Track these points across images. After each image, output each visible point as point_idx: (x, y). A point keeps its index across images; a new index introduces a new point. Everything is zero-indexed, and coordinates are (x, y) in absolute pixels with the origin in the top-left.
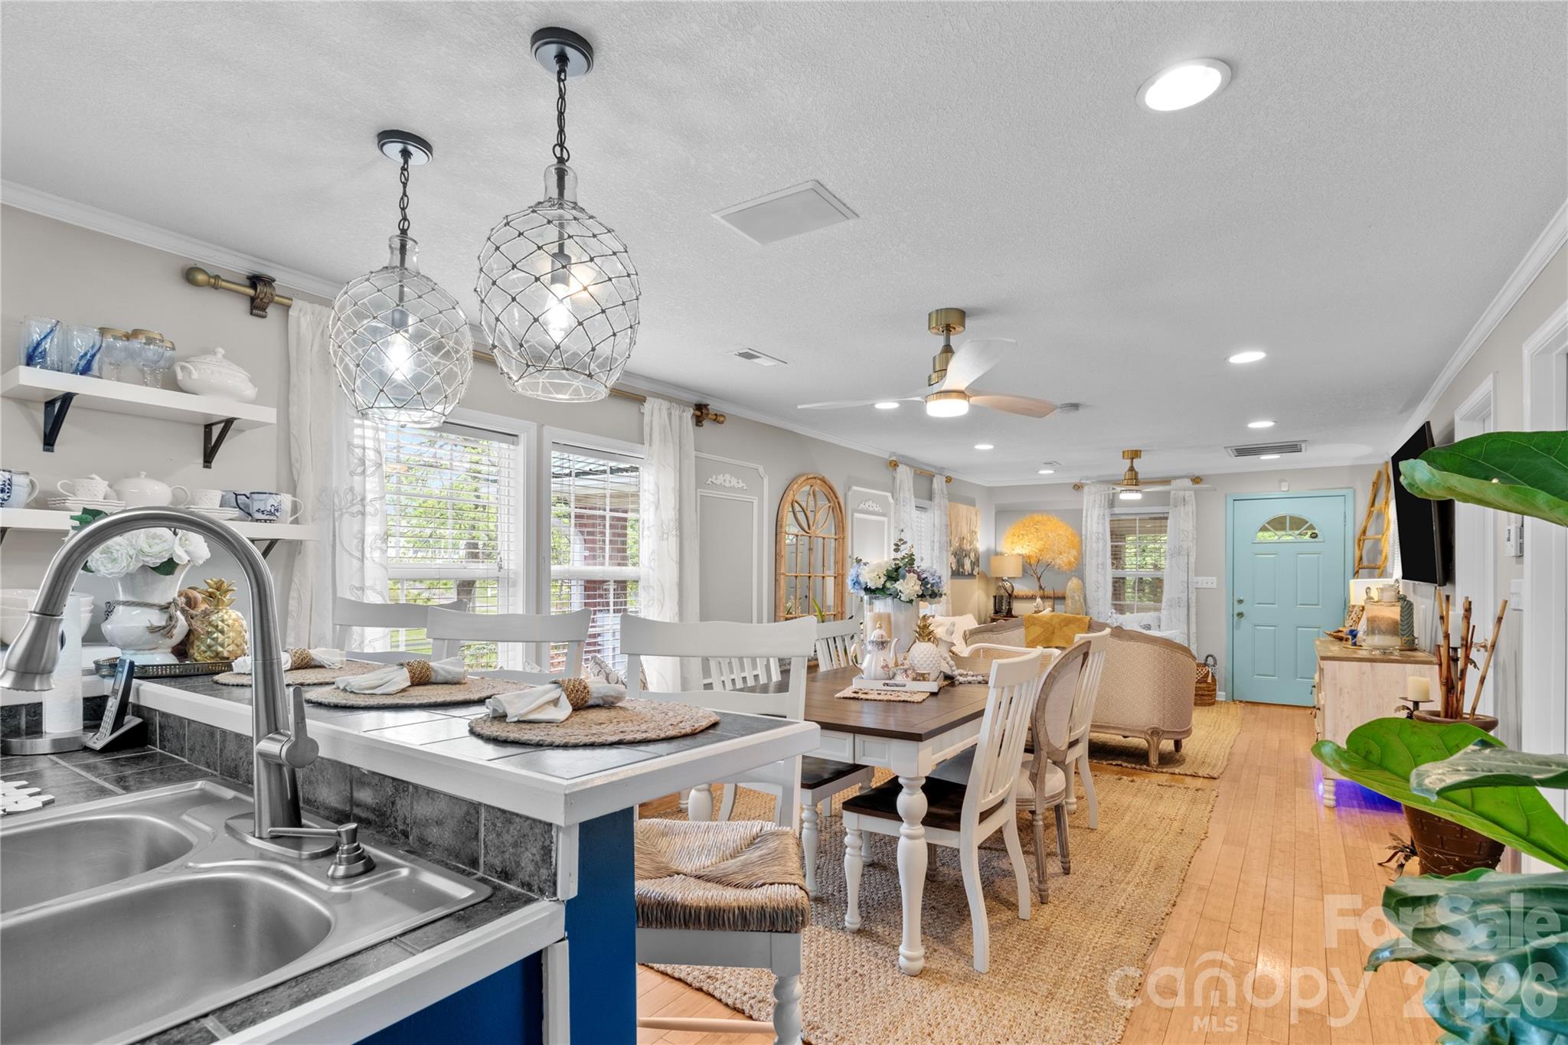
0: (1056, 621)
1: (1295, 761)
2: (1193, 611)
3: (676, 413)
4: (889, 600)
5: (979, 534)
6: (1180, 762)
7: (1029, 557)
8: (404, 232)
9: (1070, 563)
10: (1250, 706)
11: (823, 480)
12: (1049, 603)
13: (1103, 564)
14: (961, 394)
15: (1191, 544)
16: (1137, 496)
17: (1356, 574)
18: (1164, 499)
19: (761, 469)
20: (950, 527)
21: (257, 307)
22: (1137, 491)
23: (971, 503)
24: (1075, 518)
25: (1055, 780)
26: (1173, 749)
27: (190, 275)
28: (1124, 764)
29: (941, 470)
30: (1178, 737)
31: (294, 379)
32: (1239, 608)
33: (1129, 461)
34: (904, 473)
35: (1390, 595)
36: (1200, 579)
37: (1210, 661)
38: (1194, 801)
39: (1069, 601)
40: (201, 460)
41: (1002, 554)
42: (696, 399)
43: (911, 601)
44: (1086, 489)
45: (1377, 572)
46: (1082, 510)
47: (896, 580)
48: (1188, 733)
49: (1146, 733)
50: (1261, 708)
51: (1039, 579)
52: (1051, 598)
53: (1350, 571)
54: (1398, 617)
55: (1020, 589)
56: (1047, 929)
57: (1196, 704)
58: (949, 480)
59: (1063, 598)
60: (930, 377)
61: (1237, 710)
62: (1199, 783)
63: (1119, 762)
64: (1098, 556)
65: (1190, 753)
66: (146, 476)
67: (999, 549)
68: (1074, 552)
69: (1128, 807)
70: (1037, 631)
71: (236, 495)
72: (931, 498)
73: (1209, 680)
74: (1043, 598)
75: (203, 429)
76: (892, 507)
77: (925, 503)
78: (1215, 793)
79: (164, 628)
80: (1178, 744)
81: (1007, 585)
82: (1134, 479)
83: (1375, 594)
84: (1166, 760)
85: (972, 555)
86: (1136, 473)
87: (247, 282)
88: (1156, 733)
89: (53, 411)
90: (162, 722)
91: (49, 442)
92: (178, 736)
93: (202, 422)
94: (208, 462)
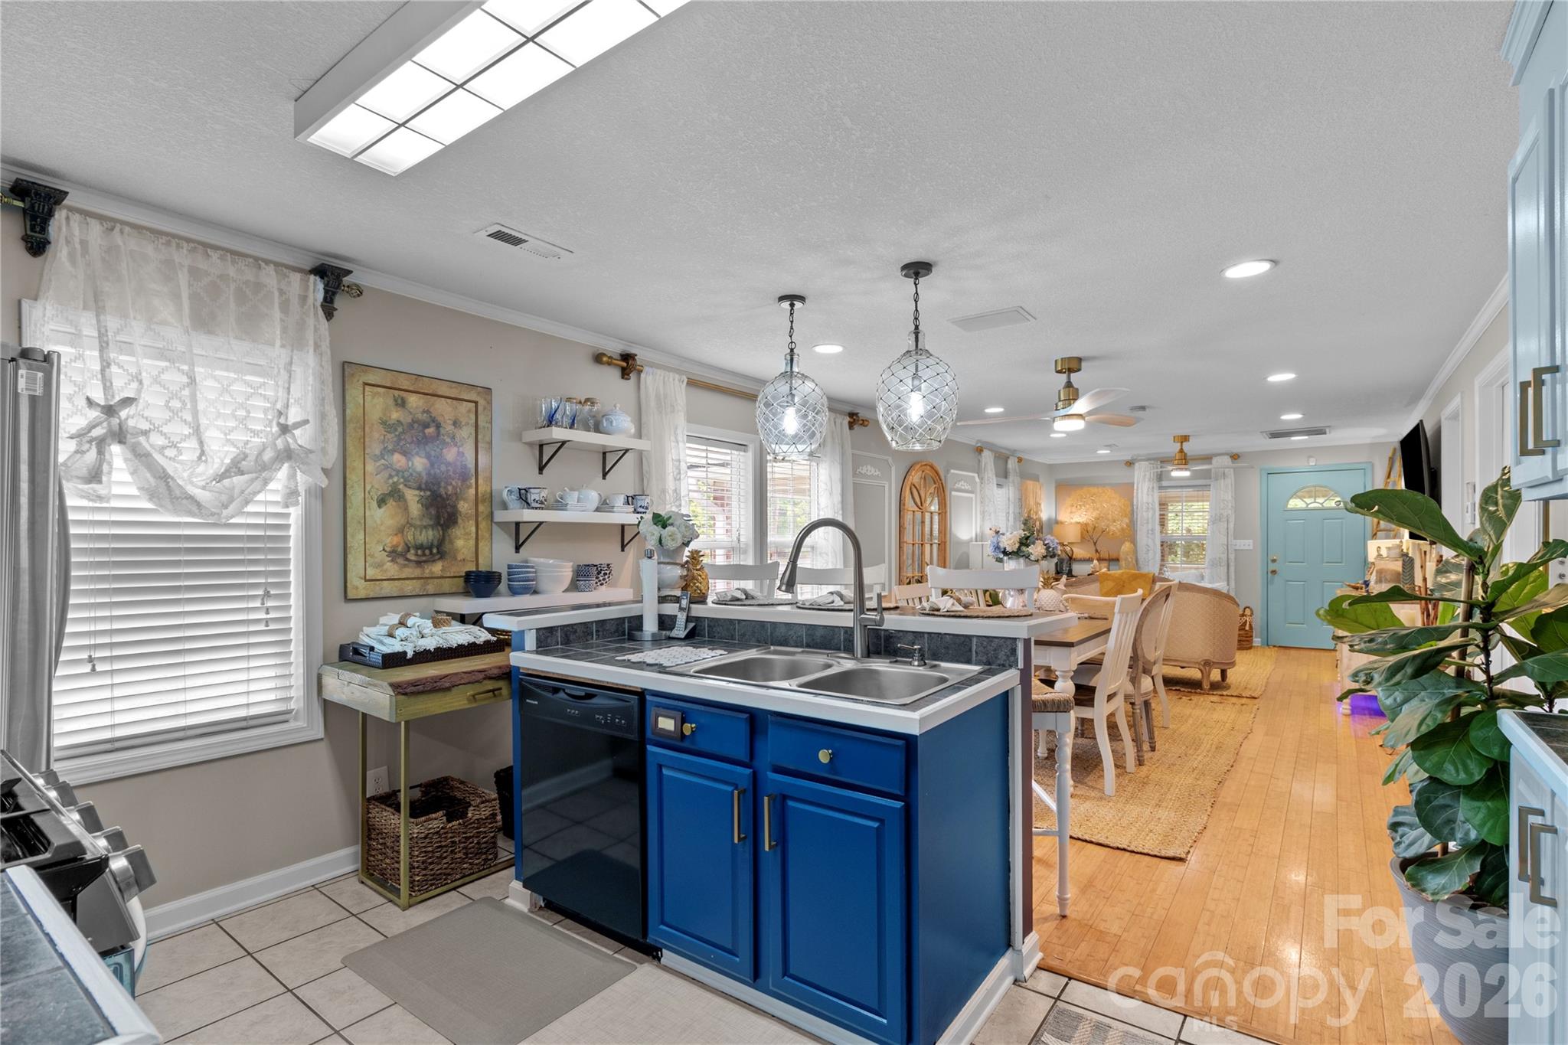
0: (1125, 576)
1: (1320, 687)
2: (1232, 569)
3: (838, 421)
4: (1022, 560)
5: (1042, 506)
6: (1228, 687)
7: (1086, 525)
8: (792, 350)
9: (1123, 529)
10: (1282, 651)
11: (932, 467)
12: (1105, 564)
13: (1152, 530)
14: (1080, 416)
15: (1230, 512)
16: (1187, 474)
17: (1374, 536)
18: (1206, 474)
19: (890, 460)
20: (1022, 500)
21: (625, 373)
22: (1186, 469)
23: (1036, 479)
24: (1127, 490)
25: (1146, 683)
26: (1220, 679)
27: (598, 358)
28: (1182, 689)
29: (1013, 452)
30: (1224, 667)
31: (644, 420)
32: (1272, 567)
33: (1179, 444)
34: (987, 457)
35: (1395, 553)
36: (1238, 541)
37: (1248, 612)
38: (1240, 712)
39: (1123, 563)
40: (602, 478)
41: (1062, 523)
42: (849, 409)
43: (1037, 561)
44: (1137, 464)
45: (1392, 533)
46: (1133, 484)
47: (1027, 546)
48: (1233, 664)
49: (1199, 664)
50: (1293, 652)
51: (1095, 544)
52: (1106, 560)
53: (1369, 533)
54: (1400, 569)
55: (1079, 552)
56: (1148, 777)
57: (1239, 649)
58: (1020, 460)
59: (1117, 560)
60: (1057, 405)
61: (1272, 653)
62: (1244, 701)
63: (1178, 688)
64: (1148, 523)
65: (1234, 682)
66: (589, 486)
67: (1060, 518)
68: (1126, 520)
69: (1190, 715)
70: (1110, 584)
71: (627, 497)
72: (1006, 477)
73: (1247, 628)
74: (1100, 560)
75: (601, 455)
76: (978, 485)
77: (1002, 481)
78: (1257, 707)
79: (685, 576)
80: (1224, 673)
81: (1068, 549)
82: (1184, 460)
83: (1384, 553)
84: (1215, 686)
85: (1037, 524)
86: (1185, 454)
87: (619, 358)
88: (1208, 664)
89: (548, 452)
90: (712, 624)
91: (541, 469)
92: (728, 629)
93: (602, 451)
94: (605, 475)
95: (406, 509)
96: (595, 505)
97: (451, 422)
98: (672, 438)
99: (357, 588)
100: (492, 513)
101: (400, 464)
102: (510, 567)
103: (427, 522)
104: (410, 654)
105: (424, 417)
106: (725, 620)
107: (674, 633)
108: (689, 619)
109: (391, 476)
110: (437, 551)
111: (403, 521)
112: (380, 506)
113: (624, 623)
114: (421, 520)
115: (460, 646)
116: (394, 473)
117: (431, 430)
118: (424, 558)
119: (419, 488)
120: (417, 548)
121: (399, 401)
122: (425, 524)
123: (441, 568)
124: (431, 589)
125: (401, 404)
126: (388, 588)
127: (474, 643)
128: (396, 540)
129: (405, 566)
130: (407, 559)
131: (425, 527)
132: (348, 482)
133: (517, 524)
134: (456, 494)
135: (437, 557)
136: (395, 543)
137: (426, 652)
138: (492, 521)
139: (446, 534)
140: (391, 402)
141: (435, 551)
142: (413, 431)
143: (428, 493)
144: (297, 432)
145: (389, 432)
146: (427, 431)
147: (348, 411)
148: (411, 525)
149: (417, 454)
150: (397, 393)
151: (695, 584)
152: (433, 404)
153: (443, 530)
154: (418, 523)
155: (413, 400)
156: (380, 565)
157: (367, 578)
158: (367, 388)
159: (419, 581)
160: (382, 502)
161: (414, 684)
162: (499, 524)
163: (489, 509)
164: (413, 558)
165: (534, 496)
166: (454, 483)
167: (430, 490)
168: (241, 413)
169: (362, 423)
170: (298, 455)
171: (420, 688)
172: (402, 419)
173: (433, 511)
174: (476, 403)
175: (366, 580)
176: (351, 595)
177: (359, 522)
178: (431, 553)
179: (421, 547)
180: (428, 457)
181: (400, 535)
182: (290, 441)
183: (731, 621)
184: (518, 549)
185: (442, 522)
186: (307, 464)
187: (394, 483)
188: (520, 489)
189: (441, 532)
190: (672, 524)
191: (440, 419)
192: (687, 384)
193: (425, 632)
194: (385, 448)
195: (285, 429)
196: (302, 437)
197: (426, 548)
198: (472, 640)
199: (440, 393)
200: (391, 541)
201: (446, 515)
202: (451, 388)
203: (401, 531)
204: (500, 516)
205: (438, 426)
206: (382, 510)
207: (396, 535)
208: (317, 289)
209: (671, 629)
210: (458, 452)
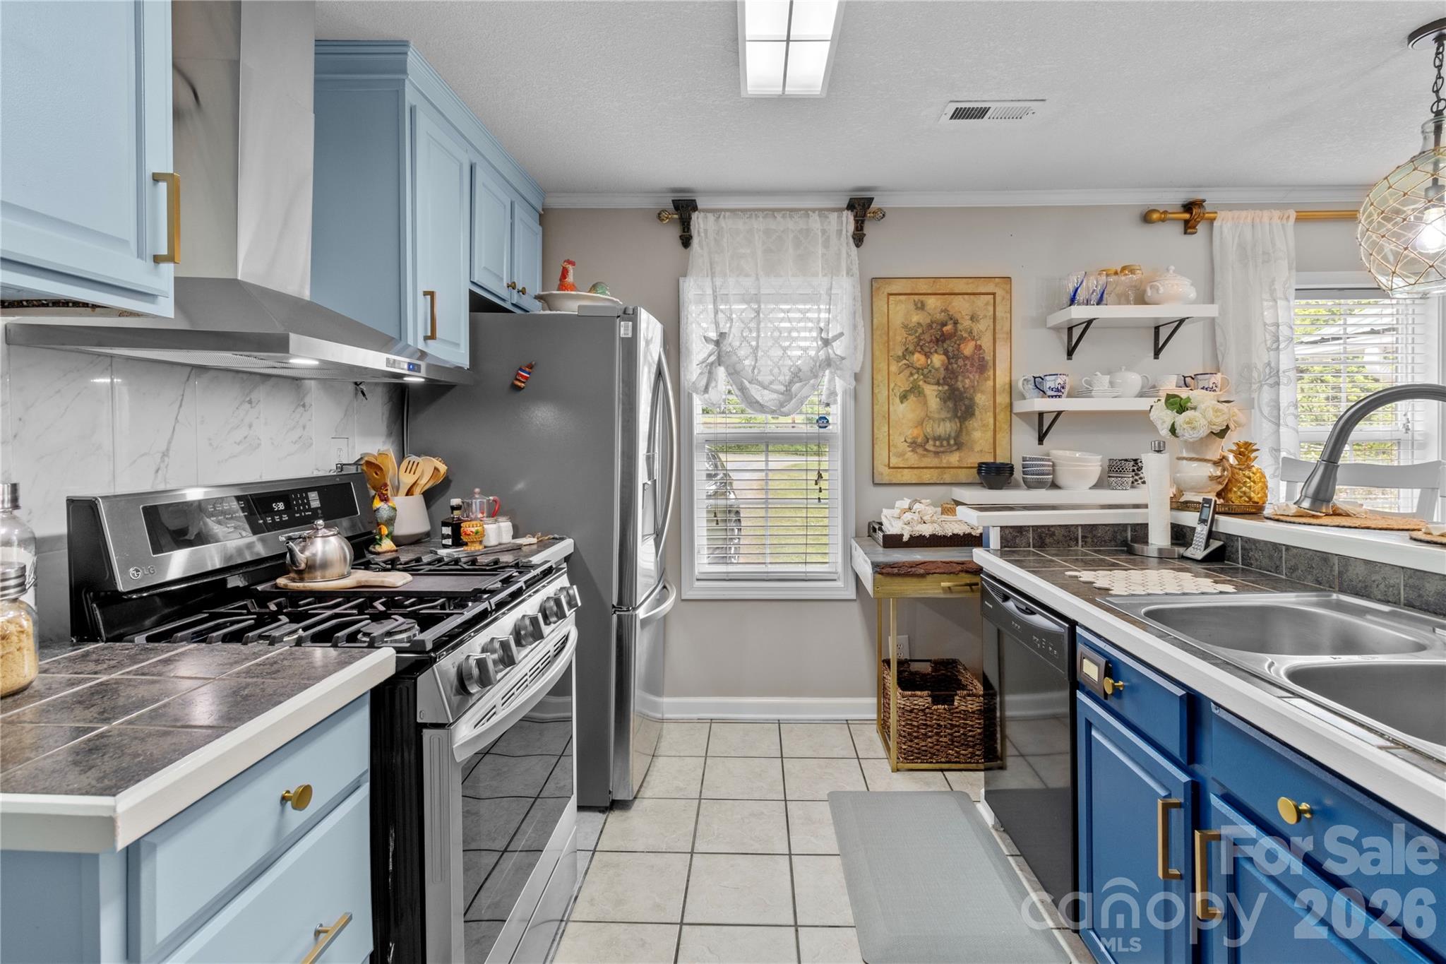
21: (1190, 227)
27: (1147, 217)
31: (1218, 278)
40: (1152, 354)
66: (1126, 370)
71: (1185, 377)
75: (1153, 331)
79: (1220, 477)
89: (1076, 333)
90: (1247, 546)
91: (1070, 354)
92: (1271, 557)
93: (1154, 325)
94: (1157, 353)
95: (925, 403)
96: (1137, 389)
97: (968, 317)
98: (1266, 296)
99: (882, 474)
100: (1011, 404)
101: (920, 363)
102: (1024, 459)
103: (944, 414)
104: (906, 538)
105: (942, 317)
106: (1266, 543)
107: (1189, 552)
108: (1211, 535)
109: (912, 374)
110: (957, 442)
111: (923, 414)
112: (902, 402)
113: (1126, 531)
114: (939, 413)
115: (955, 536)
116: (915, 371)
117: (949, 328)
118: (942, 449)
119: (938, 384)
120: (935, 439)
121: (919, 305)
122: (943, 416)
123: (958, 459)
124: (947, 478)
125: (921, 307)
126: (907, 476)
127: (970, 534)
128: (916, 432)
129: (924, 456)
130: (926, 450)
131: (943, 420)
132: (875, 382)
133: (1041, 415)
134: (973, 387)
135: (955, 448)
136: (915, 435)
137: (921, 537)
138: (1011, 411)
139: (963, 426)
140: (912, 307)
141: (952, 442)
142: (932, 331)
143: (946, 388)
144: (834, 344)
145: (909, 334)
146: (945, 329)
147: (875, 320)
148: (930, 418)
149: (936, 352)
150: (916, 298)
151: (1241, 488)
152: (950, 303)
153: (960, 422)
154: (936, 416)
155: (932, 302)
156: (902, 455)
157: (891, 465)
158: (892, 298)
159: (937, 470)
160: (904, 398)
161: (892, 566)
162: (1020, 415)
163: (1008, 400)
164: (932, 448)
165: (1050, 383)
166: (971, 376)
167: (948, 385)
168: (776, 334)
169: (886, 329)
170: (834, 362)
171: (896, 570)
172: (921, 321)
173: (950, 404)
174: (994, 294)
175: (890, 468)
176: (876, 482)
177: (884, 416)
178: (949, 444)
179: (938, 438)
180: (946, 353)
181: (919, 428)
182: (830, 351)
183: (1276, 546)
184: (1041, 440)
185: (959, 414)
186: (841, 369)
187: (915, 380)
188: (1035, 378)
189: (958, 425)
190: (1195, 408)
191: (957, 316)
192: (1298, 219)
193: (925, 518)
194: (907, 350)
195: (826, 343)
196: (839, 348)
197: (944, 439)
198: (968, 530)
199: (957, 291)
200: (912, 433)
201: (963, 408)
202: (968, 284)
203: (920, 423)
204: (1020, 407)
205: (956, 323)
206: (904, 405)
207: (916, 427)
208: (849, 219)
209: (1187, 544)
210: (976, 346)
